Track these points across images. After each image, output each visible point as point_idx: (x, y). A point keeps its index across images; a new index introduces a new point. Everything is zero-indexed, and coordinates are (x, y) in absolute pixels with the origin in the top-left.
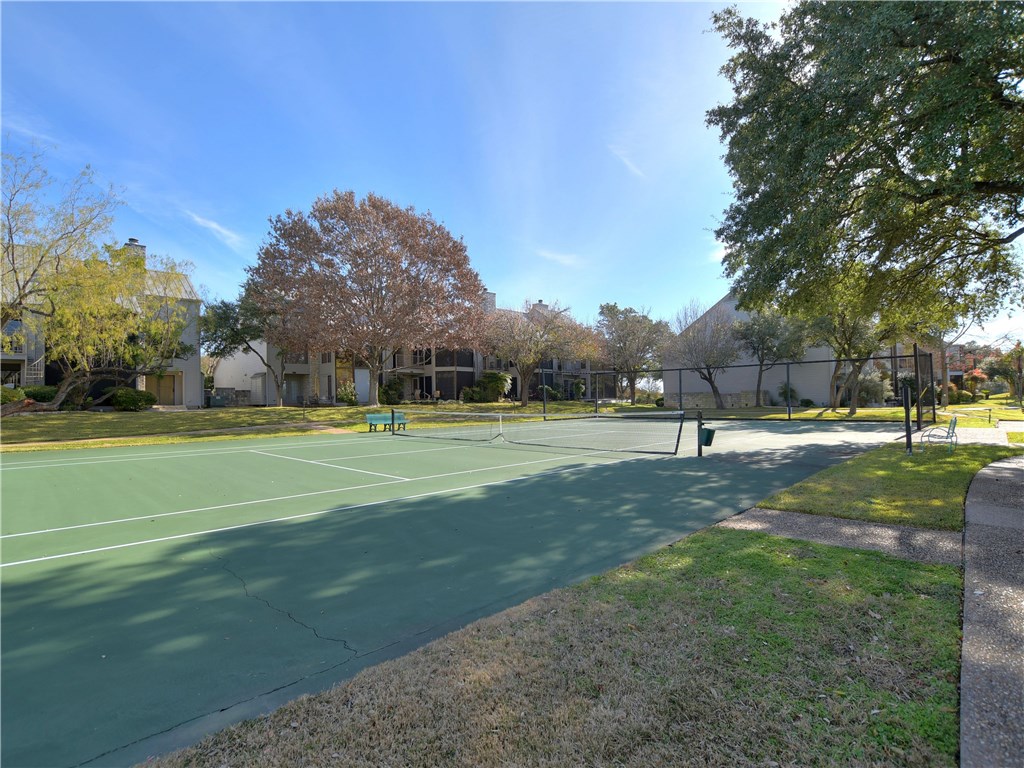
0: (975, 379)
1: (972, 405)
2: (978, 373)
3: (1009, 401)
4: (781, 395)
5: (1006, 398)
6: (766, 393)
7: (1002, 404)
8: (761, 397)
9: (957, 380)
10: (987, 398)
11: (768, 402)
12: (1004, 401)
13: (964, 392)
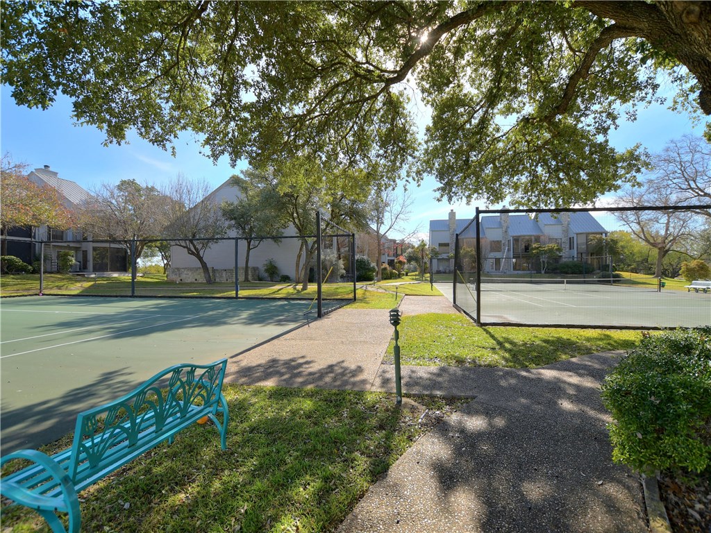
0: (400, 262)
1: (398, 280)
2: (402, 259)
3: (417, 277)
4: (267, 271)
5: (416, 275)
6: (255, 269)
7: (413, 279)
8: (250, 273)
9: (391, 263)
10: (407, 275)
11: (256, 278)
12: (414, 277)
13: (394, 271)
